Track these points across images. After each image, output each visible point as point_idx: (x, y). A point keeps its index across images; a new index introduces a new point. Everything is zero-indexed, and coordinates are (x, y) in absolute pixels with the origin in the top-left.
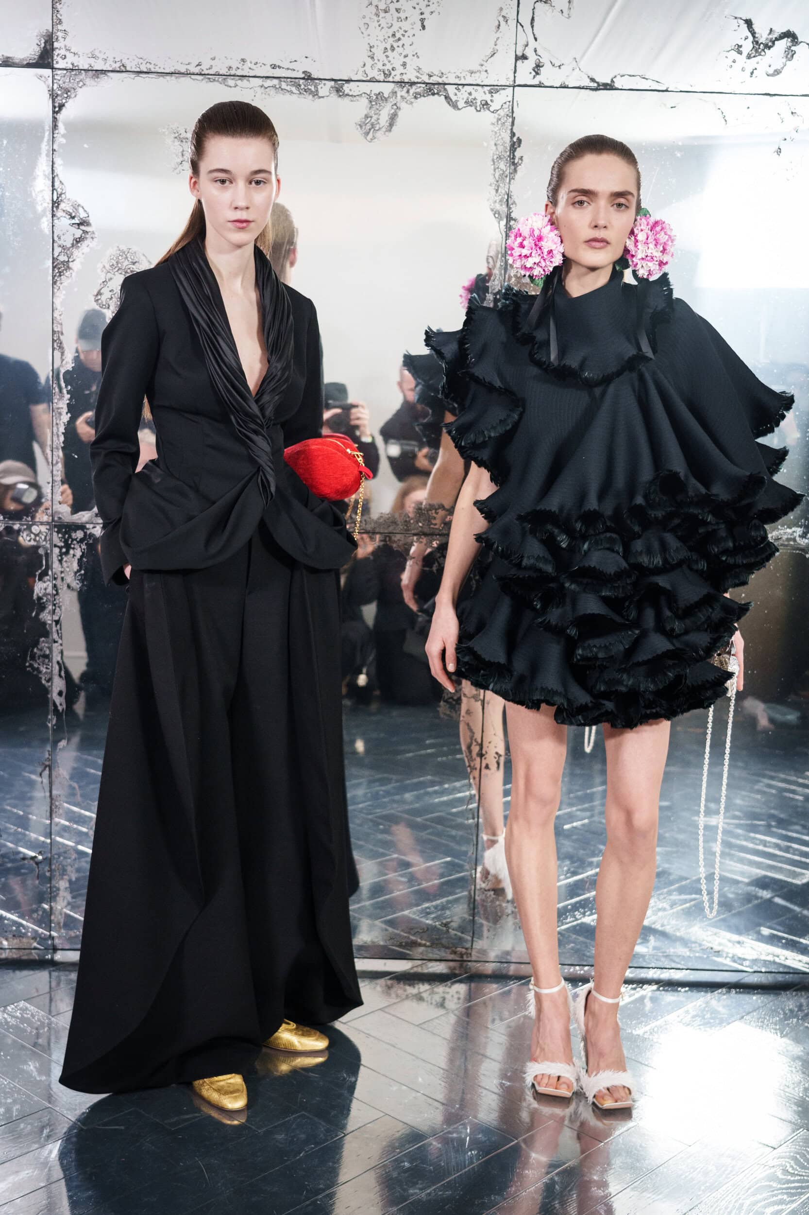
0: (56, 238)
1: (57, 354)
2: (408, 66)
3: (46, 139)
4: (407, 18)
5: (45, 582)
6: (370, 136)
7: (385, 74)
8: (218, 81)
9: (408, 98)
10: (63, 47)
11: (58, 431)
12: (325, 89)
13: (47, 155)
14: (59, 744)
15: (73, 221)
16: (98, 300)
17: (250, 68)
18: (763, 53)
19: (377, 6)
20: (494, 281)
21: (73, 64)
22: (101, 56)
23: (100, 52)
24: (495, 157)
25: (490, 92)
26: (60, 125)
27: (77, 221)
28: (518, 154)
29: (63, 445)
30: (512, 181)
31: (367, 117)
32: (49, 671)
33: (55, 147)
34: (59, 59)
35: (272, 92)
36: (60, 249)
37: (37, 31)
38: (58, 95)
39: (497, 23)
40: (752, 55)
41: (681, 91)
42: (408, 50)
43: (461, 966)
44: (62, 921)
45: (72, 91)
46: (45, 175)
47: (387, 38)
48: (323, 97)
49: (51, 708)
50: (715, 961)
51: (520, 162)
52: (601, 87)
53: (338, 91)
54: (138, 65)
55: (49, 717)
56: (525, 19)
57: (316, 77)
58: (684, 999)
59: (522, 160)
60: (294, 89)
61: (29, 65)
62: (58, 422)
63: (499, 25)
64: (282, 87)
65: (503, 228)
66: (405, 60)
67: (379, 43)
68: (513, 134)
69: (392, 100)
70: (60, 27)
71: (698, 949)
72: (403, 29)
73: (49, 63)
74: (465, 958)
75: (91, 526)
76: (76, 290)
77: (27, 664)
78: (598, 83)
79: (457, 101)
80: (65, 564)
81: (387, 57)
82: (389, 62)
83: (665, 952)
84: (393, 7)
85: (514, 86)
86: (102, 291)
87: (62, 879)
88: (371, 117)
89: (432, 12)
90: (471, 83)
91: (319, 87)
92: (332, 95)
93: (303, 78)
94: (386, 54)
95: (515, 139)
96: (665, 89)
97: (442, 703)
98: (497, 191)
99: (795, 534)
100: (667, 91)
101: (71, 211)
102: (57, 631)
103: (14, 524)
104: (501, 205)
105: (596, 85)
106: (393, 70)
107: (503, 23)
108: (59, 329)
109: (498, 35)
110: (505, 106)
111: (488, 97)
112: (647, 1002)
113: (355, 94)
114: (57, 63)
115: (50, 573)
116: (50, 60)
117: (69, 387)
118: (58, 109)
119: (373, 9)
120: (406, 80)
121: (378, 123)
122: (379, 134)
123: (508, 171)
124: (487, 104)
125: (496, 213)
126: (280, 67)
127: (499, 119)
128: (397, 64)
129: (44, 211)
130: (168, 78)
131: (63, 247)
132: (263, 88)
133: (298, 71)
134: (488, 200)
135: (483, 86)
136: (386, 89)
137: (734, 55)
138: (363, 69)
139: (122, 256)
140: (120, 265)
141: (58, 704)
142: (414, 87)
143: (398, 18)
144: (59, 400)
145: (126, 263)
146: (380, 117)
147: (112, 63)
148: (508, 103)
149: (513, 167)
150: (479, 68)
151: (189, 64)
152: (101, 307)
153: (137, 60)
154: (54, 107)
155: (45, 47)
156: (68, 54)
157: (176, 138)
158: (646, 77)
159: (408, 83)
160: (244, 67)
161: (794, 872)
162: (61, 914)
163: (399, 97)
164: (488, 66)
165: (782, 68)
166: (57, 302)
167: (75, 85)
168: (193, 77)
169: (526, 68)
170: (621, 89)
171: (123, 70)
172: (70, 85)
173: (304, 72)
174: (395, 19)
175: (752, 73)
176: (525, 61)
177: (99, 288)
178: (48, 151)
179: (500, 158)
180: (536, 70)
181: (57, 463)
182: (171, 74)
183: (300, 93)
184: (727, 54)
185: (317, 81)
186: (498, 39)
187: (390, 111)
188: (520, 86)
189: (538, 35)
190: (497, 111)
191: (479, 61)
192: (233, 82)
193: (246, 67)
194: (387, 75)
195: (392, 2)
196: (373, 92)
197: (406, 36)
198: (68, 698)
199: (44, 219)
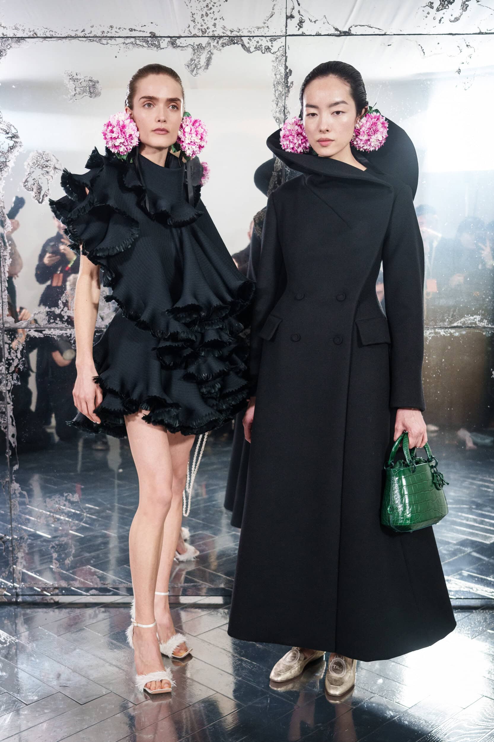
2: (217, 26)
6: (195, 72)
7: (202, 31)
8: (96, 41)
9: (218, 46)
11: (4, 270)
12: (164, 43)
14: (14, 467)
15: (8, 136)
16: (25, 186)
17: (116, 32)
18: (447, 7)
20: (277, 163)
21: (3, 34)
22: (21, 28)
23: (20, 25)
24: (275, 83)
25: (271, 41)
27: (10, 135)
28: (290, 80)
29: (8, 279)
30: (287, 98)
31: (192, 60)
32: (5, 422)
35: (131, 46)
36: (1, 154)
40: (440, 9)
41: (394, 35)
42: (217, 15)
44: (21, 577)
45: (4, 51)
47: (203, 8)
48: (163, 48)
49: (8, 445)
51: (291, 85)
52: (342, 34)
53: (173, 44)
54: (45, 33)
55: (7, 451)
57: (158, 35)
59: (293, 84)
60: (144, 44)
62: (4, 264)
64: (137, 43)
66: (216, 22)
67: (198, 12)
68: (286, 68)
69: (208, 49)
72: (213, 1)
75: (28, 330)
76: (11, 179)
78: (340, 31)
79: (249, 47)
80: (12, 354)
81: (204, 20)
82: (205, 23)
85: (286, 36)
86: (28, 180)
87: (19, 551)
88: (195, 60)
90: (258, 35)
91: (161, 42)
92: (169, 47)
93: (150, 37)
94: (203, 18)
95: (288, 71)
96: (383, 33)
98: (277, 105)
99: (476, 320)
100: (385, 35)
101: (6, 129)
102: (10, 396)
104: (280, 114)
105: (339, 33)
106: (207, 29)
108: (2, 205)
109: (275, 2)
110: (280, 49)
111: (269, 44)
113: (184, 46)
115: (3, 360)
117: (10, 242)
120: (216, 35)
121: (199, 64)
122: (200, 71)
123: (284, 91)
124: (269, 48)
125: (278, 119)
126: (135, 30)
127: (277, 58)
128: (210, 24)
130: (64, 40)
131: (2, 152)
132: (125, 44)
133: (147, 32)
134: (272, 111)
135: (266, 37)
136: (204, 41)
137: (428, 9)
138: (188, 29)
139: (40, 157)
140: (38, 163)
141: (12, 443)
142: (222, 39)
144: (4, 250)
145: (43, 161)
146: (201, 60)
147: (28, 32)
148: (282, 47)
149: (287, 89)
150: (263, 25)
151: (77, 31)
152: (28, 190)
153: (44, 29)
157: (70, 79)
158: (371, 26)
159: (217, 37)
161: (486, 536)
162: (20, 573)
163: (212, 46)
164: (268, 23)
165: (460, 16)
166: (1, 188)
167: (5, 47)
168: (80, 39)
169: (293, 24)
170: (356, 35)
171: (35, 36)
172: (2, 48)
173: (150, 33)
175: (440, 21)
176: (293, 19)
177: (27, 178)
179: (278, 83)
180: (300, 24)
181: (5, 290)
182: (66, 37)
183: (149, 46)
184: (423, 9)
185: (159, 38)
186: (274, 5)
187: (207, 56)
188: (289, 35)
189: (300, 2)
190: (276, 52)
191: (263, 21)
192: (106, 41)
193: (113, 31)
194: (204, 32)
196: (195, 44)
197: (215, 6)
198: (19, 440)
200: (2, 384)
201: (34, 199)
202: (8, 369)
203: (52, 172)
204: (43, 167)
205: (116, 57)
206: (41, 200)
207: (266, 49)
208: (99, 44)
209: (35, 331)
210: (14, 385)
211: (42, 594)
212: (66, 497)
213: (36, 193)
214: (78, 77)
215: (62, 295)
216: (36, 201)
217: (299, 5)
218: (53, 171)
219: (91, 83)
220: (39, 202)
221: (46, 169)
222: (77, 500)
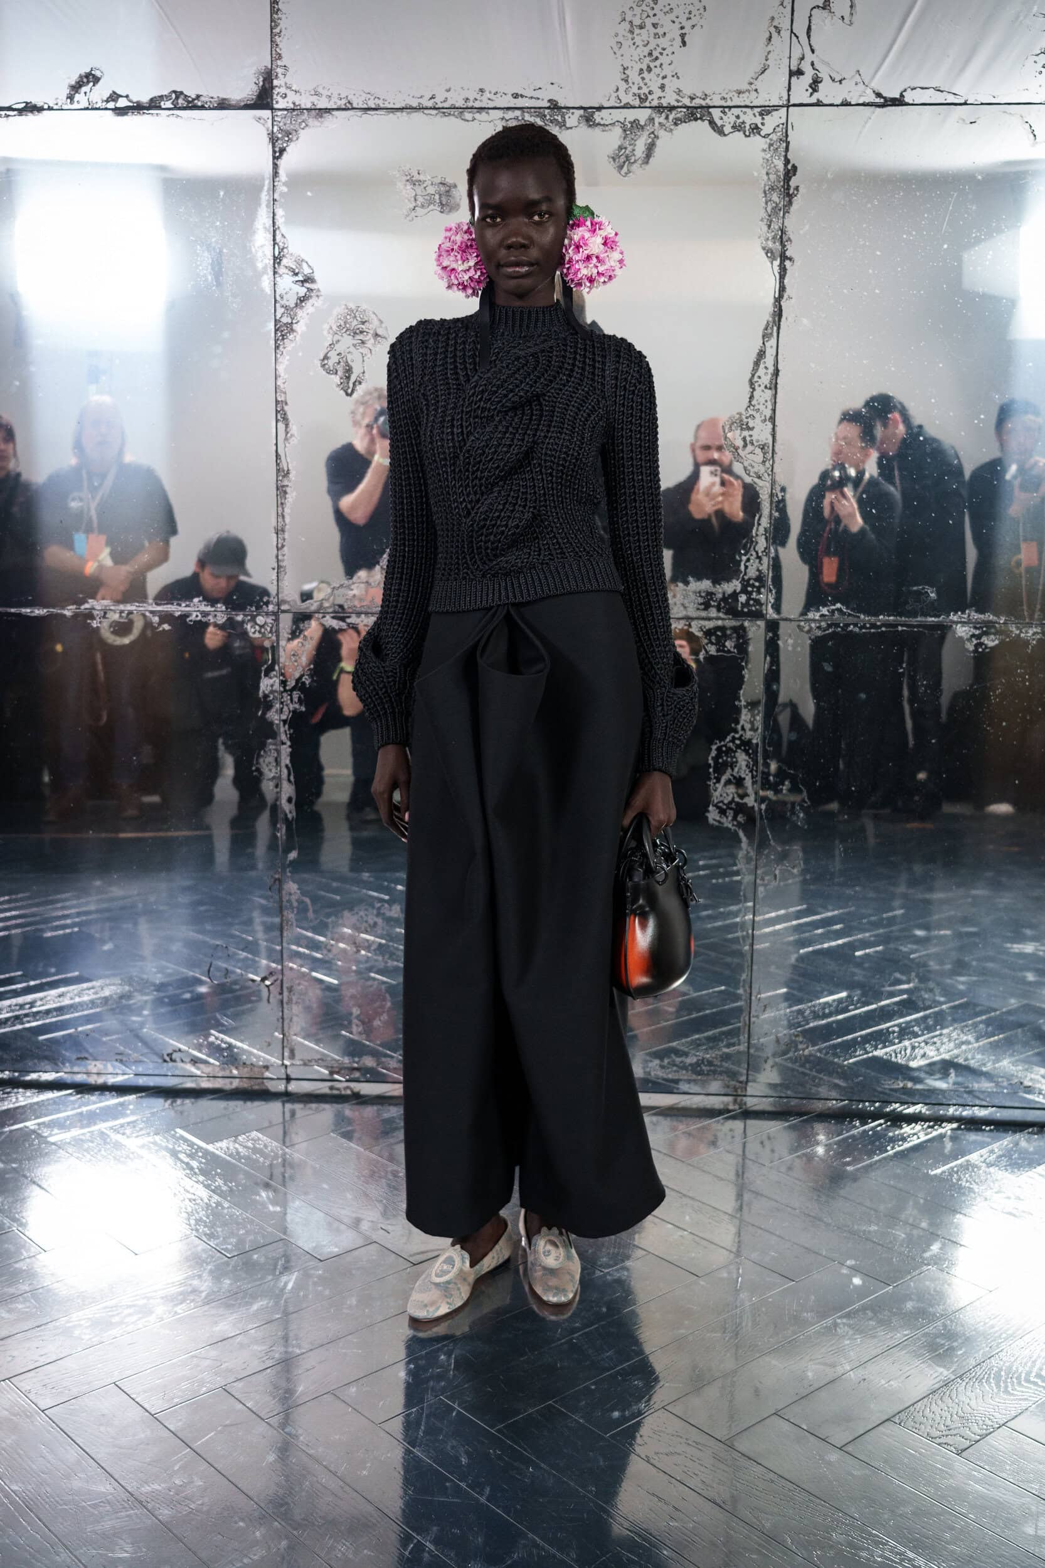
0: (278, 298)
1: (281, 426)
2: (667, 89)
3: (266, 188)
4: (665, 33)
5: (271, 678)
6: (625, 169)
7: (640, 98)
8: (454, 115)
9: (668, 125)
10: (283, 84)
11: (283, 511)
12: (573, 118)
13: (267, 206)
14: (289, 855)
15: (297, 278)
16: (324, 365)
17: (489, 99)
19: (631, 22)
21: (294, 104)
22: (325, 93)
23: (324, 88)
24: (767, 188)
25: (761, 114)
26: (281, 171)
27: (300, 278)
28: (793, 182)
30: (787, 214)
31: (620, 148)
32: (277, 775)
33: (276, 196)
34: (279, 99)
36: (283, 310)
37: (255, 68)
38: (278, 139)
39: (767, 35)
41: (982, 104)
42: (667, 70)
43: (735, 1101)
45: (294, 133)
46: (265, 228)
47: (642, 57)
48: (571, 128)
49: (281, 816)
50: (1025, 1098)
51: (795, 192)
52: (889, 103)
53: (589, 120)
54: (365, 101)
55: (278, 826)
56: (800, 29)
57: (562, 106)
58: (989, 1140)
59: (798, 190)
61: (246, 107)
62: (283, 501)
63: (771, 37)
65: (776, 269)
66: (663, 81)
67: (634, 64)
68: (787, 161)
69: (649, 128)
70: (279, 63)
71: (1005, 1084)
72: (661, 46)
73: (268, 103)
74: (739, 1092)
75: (320, 615)
76: (300, 354)
77: (254, 768)
78: (885, 98)
79: (723, 126)
80: (293, 658)
81: (643, 79)
82: (646, 84)
83: (967, 1087)
84: (649, 22)
85: (788, 107)
86: (328, 355)
88: (626, 148)
89: (694, 26)
90: (739, 104)
91: (567, 117)
92: (581, 125)
93: (548, 108)
94: (642, 75)
95: (789, 167)
96: (963, 101)
97: (711, 808)
98: (769, 226)
100: (965, 104)
101: (294, 267)
102: (285, 731)
103: (237, 615)
104: (774, 243)
105: (882, 100)
106: (649, 93)
107: (774, 35)
108: (283, 399)
109: (770, 48)
110: (778, 129)
111: (758, 120)
112: (946, 1140)
113: (607, 123)
114: (277, 102)
115: (277, 668)
116: (269, 100)
118: (278, 154)
119: (627, 26)
120: (665, 105)
121: (634, 155)
122: (634, 167)
123: (782, 204)
124: (757, 127)
125: (768, 251)
126: (522, 96)
127: (771, 145)
128: (654, 85)
129: (265, 268)
130: (399, 114)
131: (286, 307)
133: (542, 100)
134: (759, 237)
135: (752, 107)
136: (643, 115)
137: (1043, 58)
138: (616, 94)
139: (350, 315)
140: (348, 326)
141: (287, 812)
142: (674, 112)
143: (655, 34)
144: (284, 477)
145: (355, 323)
146: (636, 148)
147: (337, 100)
148: (781, 126)
149: (787, 199)
150: (748, 87)
151: (421, 97)
152: (328, 373)
153: (365, 95)
154: (274, 152)
155: (263, 85)
156: (288, 92)
157: (408, 180)
158: (942, 89)
159: (667, 107)
160: (482, 98)
163: (656, 125)
164: (758, 84)
166: (281, 369)
167: (297, 126)
168: (426, 111)
169: (801, 87)
170: (913, 105)
171: (349, 107)
172: (292, 127)
173: (549, 101)
174: (652, 35)
176: (801, 77)
177: (326, 351)
178: (268, 200)
179: (772, 189)
180: (813, 86)
181: (283, 546)
182: (402, 109)
184: (1036, 58)
185: (564, 111)
186: (769, 52)
187: (646, 140)
188: (794, 105)
189: (815, 47)
190: (769, 135)
191: (748, 79)
192: (471, 115)
193: (484, 98)
194: (643, 99)
195: (648, 16)
196: (627, 120)
197: (664, 54)
198: (298, 806)
199: (265, 278)
200: (274, 710)
201: (338, 389)
202: (284, 683)
203: (370, 342)
204: (355, 333)
206: (349, 391)
207: (753, 129)
208: (459, 121)
209: (333, 618)
210: (295, 712)
211: (328, 1078)
212: (379, 909)
213: (341, 378)
214: (422, 177)
215: (381, 557)
216: (342, 393)
217: (813, 51)
218: (372, 341)
219: (443, 189)
220: (347, 394)
221: (361, 337)
222: (396, 916)
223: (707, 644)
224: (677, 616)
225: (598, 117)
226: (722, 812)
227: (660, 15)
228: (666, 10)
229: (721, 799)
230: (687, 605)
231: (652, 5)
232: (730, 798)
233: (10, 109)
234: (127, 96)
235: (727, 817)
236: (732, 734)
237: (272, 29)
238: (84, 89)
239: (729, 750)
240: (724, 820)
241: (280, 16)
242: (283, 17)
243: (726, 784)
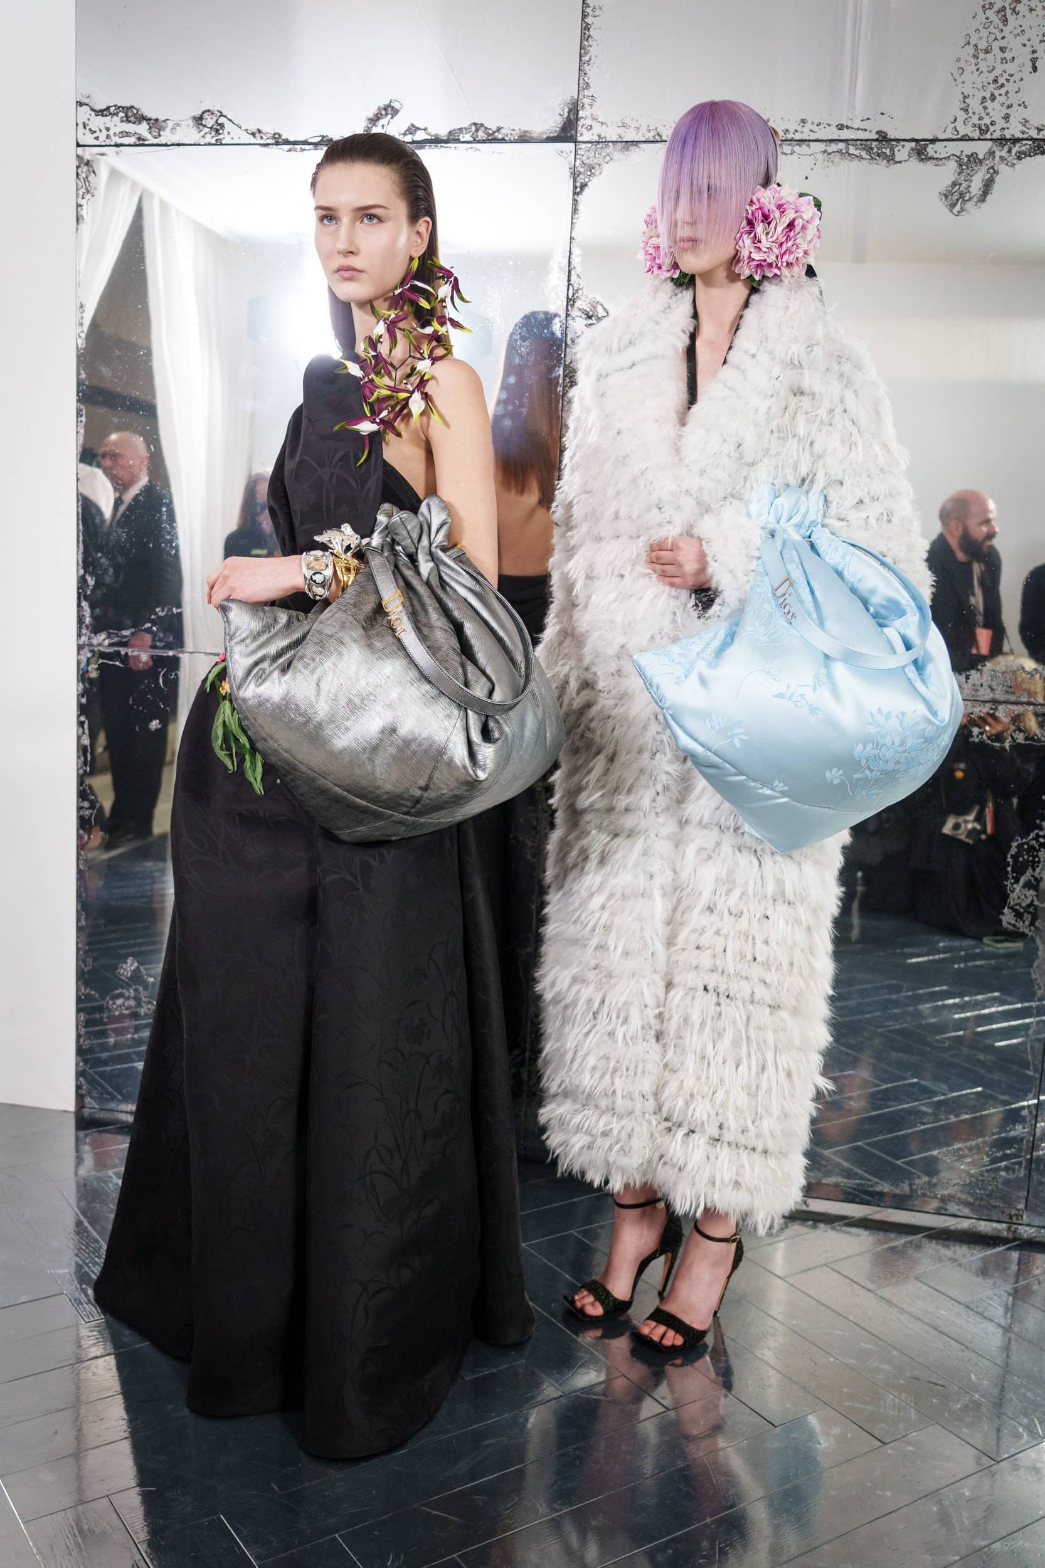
2: (1011, 119)
3: (563, 225)
4: (1013, 58)
6: (958, 207)
7: (980, 129)
9: (1009, 159)
10: (589, 116)
12: (902, 152)
13: (564, 245)
17: (811, 131)
19: (976, 46)
21: (599, 136)
22: (633, 124)
23: (632, 119)
26: (581, 207)
31: (954, 184)
32: (535, 845)
33: (573, 235)
34: (584, 131)
35: (837, 158)
37: (560, 98)
38: (580, 173)
42: (1013, 99)
43: (1009, 1228)
45: (597, 167)
46: (560, 268)
47: (986, 84)
48: (900, 162)
53: (920, 153)
57: (892, 137)
60: (864, 154)
61: (550, 140)
64: (850, 152)
66: (1008, 111)
67: (975, 92)
69: (988, 163)
70: (587, 93)
72: (1008, 72)
73: (572, 136)
74: (1015, 1219)
81: (985, 108)
82: (987, 114)
84: (996, 46)
88: (960, 185)
91: (896, 150)
92: (912, 159)
94: (984, 104)
97: (1006, 910)
101: (588, 310)
106: (992, 124)
113: (941, 157)
114: (581, 135)
116: (573, 132)
118: (579, 189)
119: (970, 50)
120: (1008, 137)
121: (969, 192)
122: (969, 206)
126: (848, 127)
128: (997, 115)
132: (826, 154)
133: (871, 131)
136: (981, 148)
138: (953, 125)
142: (1018, 145)
143: (1002, 59)
146: (972, 184)
147: (645, 132)
154: (575, 187)
155: (568, 117)
156: (594, 123)
159: (1010, 139)
160: (803, 129)
163: (997, 159)
167: (601, 160)
171: (656, 140)
172: (595, 161)
173: (878, 133)
174: (999, 61)
178: (565, 239)
183: (872, 158)
185: (894, 143)
187: (984, 176)
192: (790, 147)
193: (806, 129)
194: (983, 131)
195: (996, 39)
196: (964, 154)
197: (1011, 81)
199: (557, 320)
205: (807, 178)
223: (1014, 731)
224: (982, 699)
225: (930, 150)
226: (1019, 915)
227: (1010, 37)
228: (1016, 32)
229: (1019, 901)
230: (995, 687)
231: (1001, 26)
232: (1028, 901)
233: (305, 143)
234: (425, 129)
235: (1024, 922)
236: (1036, 831)
237: (581, 57)
238: (381, 122)
239: (1032, 848)
240: (1020, 924)
241: (591, 43)
242: (594, 43)
243: (1024, 887)
